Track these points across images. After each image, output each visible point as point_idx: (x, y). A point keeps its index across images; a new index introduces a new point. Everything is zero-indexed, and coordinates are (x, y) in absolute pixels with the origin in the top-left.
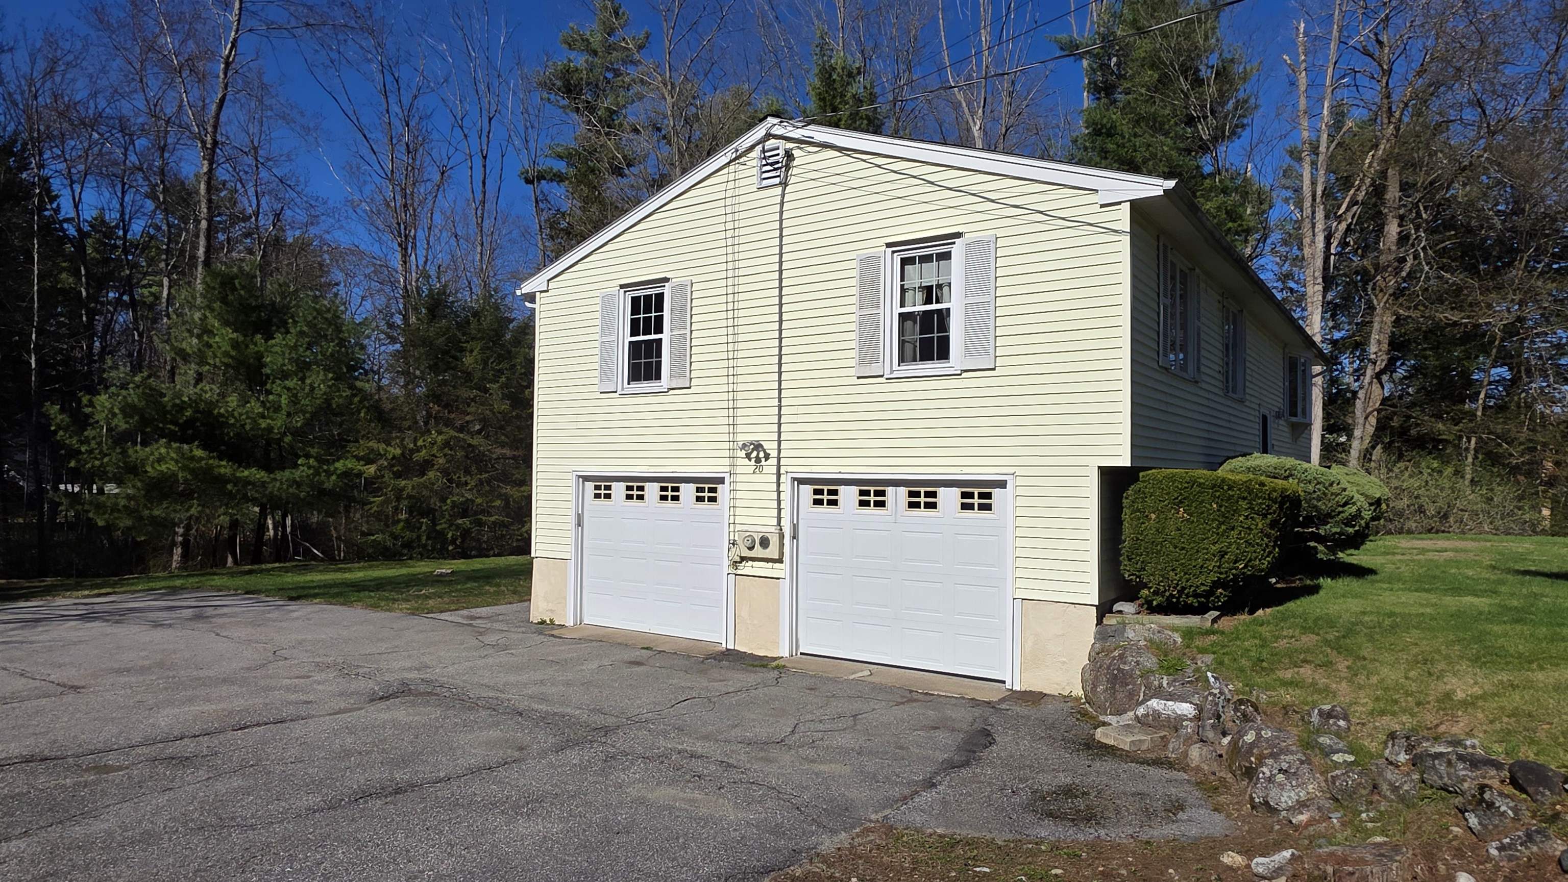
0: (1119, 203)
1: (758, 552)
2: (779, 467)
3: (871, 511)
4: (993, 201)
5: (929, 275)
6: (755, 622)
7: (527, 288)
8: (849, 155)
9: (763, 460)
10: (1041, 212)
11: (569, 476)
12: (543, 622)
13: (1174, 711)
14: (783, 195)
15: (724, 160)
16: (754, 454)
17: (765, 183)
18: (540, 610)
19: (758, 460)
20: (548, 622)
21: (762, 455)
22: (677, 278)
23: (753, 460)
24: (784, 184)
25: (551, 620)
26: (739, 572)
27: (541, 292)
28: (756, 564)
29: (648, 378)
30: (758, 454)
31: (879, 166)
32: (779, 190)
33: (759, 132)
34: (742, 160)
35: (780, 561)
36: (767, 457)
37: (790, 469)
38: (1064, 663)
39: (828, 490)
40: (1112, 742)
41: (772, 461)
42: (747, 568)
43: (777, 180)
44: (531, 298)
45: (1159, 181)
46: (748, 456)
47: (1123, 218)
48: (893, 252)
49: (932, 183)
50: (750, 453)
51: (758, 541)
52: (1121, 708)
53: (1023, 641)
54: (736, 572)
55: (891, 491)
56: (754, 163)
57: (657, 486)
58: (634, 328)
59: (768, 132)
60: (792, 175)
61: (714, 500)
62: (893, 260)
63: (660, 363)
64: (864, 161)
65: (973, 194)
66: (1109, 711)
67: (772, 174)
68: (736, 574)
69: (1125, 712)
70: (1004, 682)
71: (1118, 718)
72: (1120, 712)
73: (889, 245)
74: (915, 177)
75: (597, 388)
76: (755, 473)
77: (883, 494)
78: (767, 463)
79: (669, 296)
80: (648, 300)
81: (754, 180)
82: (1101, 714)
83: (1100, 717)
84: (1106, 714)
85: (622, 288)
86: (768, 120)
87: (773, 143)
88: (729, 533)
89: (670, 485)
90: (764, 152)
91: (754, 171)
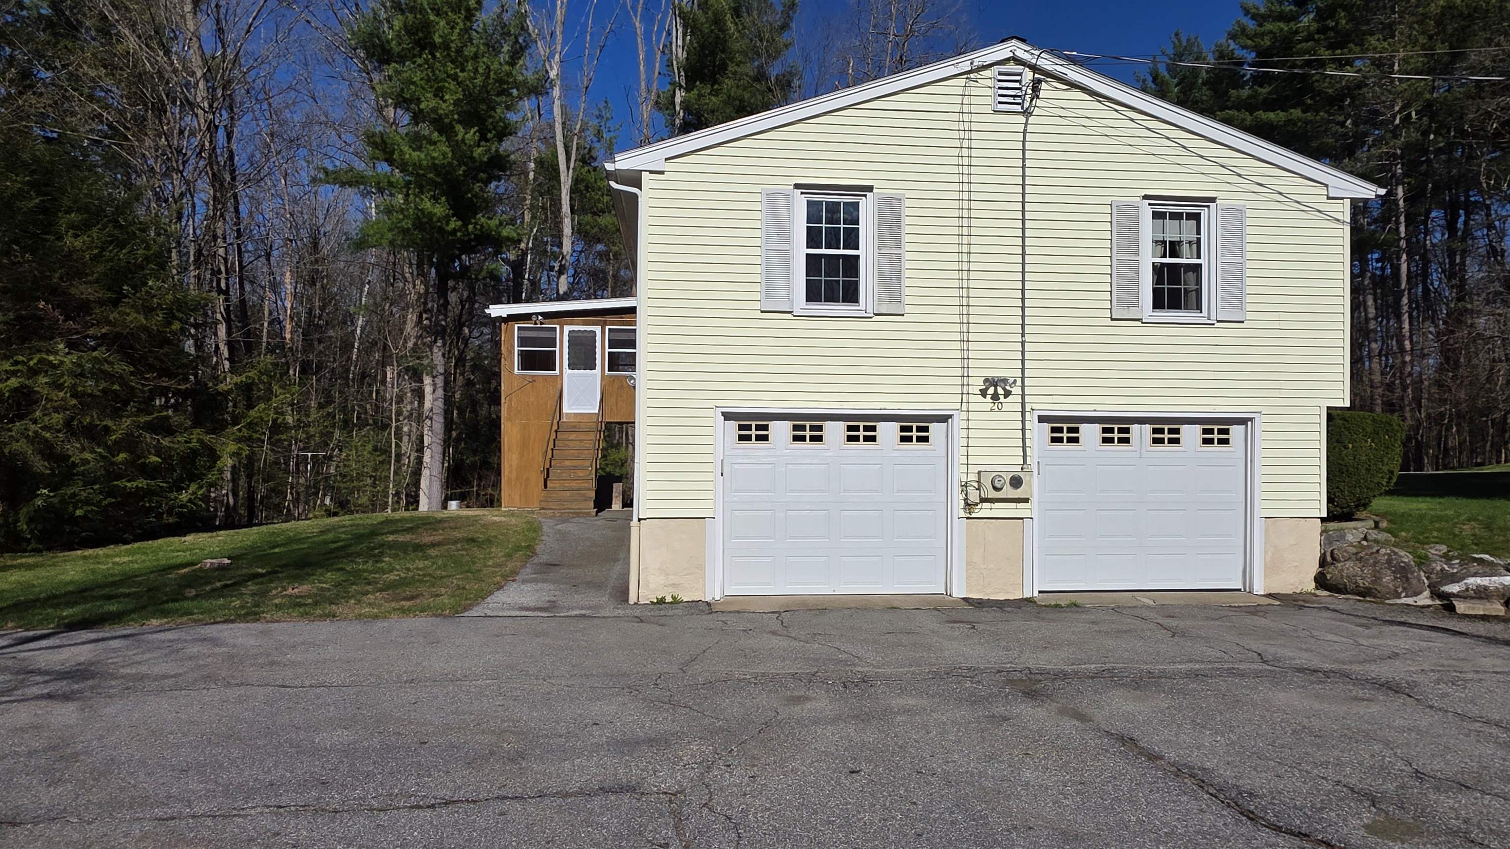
0: (1342, 199)
1: (1008, 492)
2: (1023, 404)
3: (1116, 447)
4: (1240, 175)
5: (1184, 232)
6: (991, 566)
7: (624, 162)
8: (1100, 102)
9: (1002, 397)
10: (1281, 194)
11: (710, 413)
12: (661, 601)
13: (1501, 584)
14: (1026, 124)
15: (954, 71)
16: (991, 391)
17: (1001, 107)
18: (652, 586)
19: (995, 397)
20: (669, 599)
21: (1000, 391)
22: (882, 188)
23: (989, 397)
24: (1027, 113)
25: (673, 597)
26: (973, 515)
27: (651, 172)
28: (997, 505)
29: (831, 298)
30: (996, 390)
31: (1132, 120)
32: (1022, 119)
33: (1002, 51)
34: (972, 76)
35: (1026, 500)
36: (1007, 394)
37: (1035, 406)
38: (1296, 567)
39: (1068, 428)
40: (1482, 613)
41: (1015, 398)
42: (985, 510)
43: (1018, 108)
44: (634, 179)
45: (1374, 188)
46: (984, 393)
47: (1344, 212)
48: (1150, 204)
49: (1184, 147)
50: (987, 389)
51: (1008, 481)
52: (1418, 590)
53: (1266, 552)
54: (968, 515)
55: (1135, 428)
56: (989, 83)
57: (842, 425)
58: (813, 239)
59: (1012, 55)
60: (1035, 106)
61: (925, 439)
62: (1146, 212)
63: (856, 284)
64: (1117, 111)
65: (1223, 166)
66: (1403, 594)
67: (1011, 100)
68: (968, 518)
69: (1420, 593)
70: (1239, 590)
71: (1415, 598)
72: (1416, 594)
73: (1146, 197)
74: (1168, 138)
75: (757, 305)
76: (992, 410)
77: (1127, 431)
78: (1008, 400)
79: (867, 209)
80: (833, 208)
81: (989, 100)
82: (1388, 599)
83: (1387, 601)
84: (1400, 598)
85: (792, 187)
86: (1014, 42)
87: (1012, 67)
88: (960, 474)
89: (861, 424)
90: (1000, 74)
91: (989, 92)
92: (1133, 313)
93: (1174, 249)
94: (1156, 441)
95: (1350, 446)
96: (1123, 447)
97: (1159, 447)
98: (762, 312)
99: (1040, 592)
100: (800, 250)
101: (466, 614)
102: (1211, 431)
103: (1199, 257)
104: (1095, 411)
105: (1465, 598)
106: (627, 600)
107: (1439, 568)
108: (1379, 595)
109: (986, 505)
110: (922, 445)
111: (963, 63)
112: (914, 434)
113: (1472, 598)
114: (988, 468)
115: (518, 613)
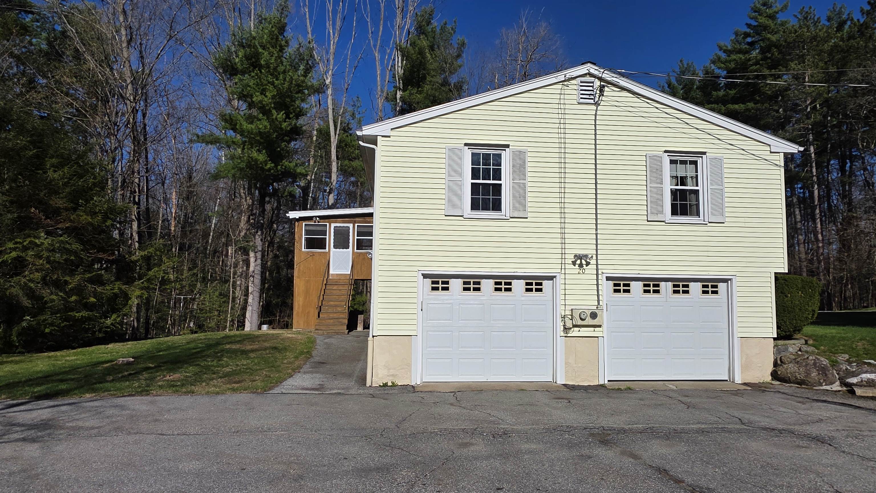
0: (779, 153)
1: (589, 321)
2: (597, 270)
3: (652, 295)
4: (719, 139)
5: (688, 171)
6: (580, 365)
7: (368, 131)
8: (638, 98)
9: (584, 266)
10: (743, 150)
11: (415, 274)
12: (385, 385)
14: (596, 110)
15: (554, 81)
16: (578, 262)
17: (582, 101)
18: (380, 376)
19: (581, 265)
20: (390, 384)
21: (584, 262)
22: (514, 146)
23: (577, 266)
24: (597, 104)
25: (393, 383)
26: (569, 335)
27: (383, 136)
29: (486, 208)
30: (581, 262)
31: (657, 108)
32: (594, 107)
33: (583, 70)
34: (565, 83)
35: (600, 326)
36: (588, 264)
37: (604, 271)
38: (760, 367)
39: (623, 284)
41: (592, 267)
42: (575, 332)
43: (592, 101)
44: (373, 140)
45: (797, 147)
46: (574, 263)
47: (780, 160)
48: (668, 156)
49: (687, 124)
50: (576, 261)
51: (589, 315)
52: (833, 381)
53: (742, 358)
54: (565, 335)
55: (662, 284)
56: (575, 87)
57: (492, 282)
58: (475, 174)
59: (588, 72)
60: (602, 100)
61: (540, 290)
62: (666, 160)
63: (500, 200)
64: (648, 103)
65: (710, 134)
66: (824, 384)
67: (587, 97)
68: (565, 337)
69: (834, 383)
70: (727, 381)
71: (831, 386)
72: (832, 383)
73: (666, 152)
74: (678, 118)
75: (443, 212)
76: (579, 273)
77: (658, 286)
78: (587, 267)
79: (506, 157)
80: (487, 157)
81: (575, 97)
82: (815, 386)
83: (815, 388)
84: (822, 386)
85: (463, 145)
86: (589, 64)
87: (588, 79)
88: (561, 311)
89: (503, 281)
90: (581, 82)
91: (575, 92)
92: (660, 217)
93: (683, 181)
94: (675, 292)
95: (789, 295)
96: (656, 295)
97: (676, 296)
98: (446, 216)
99: (609, 381)
100: (468, 181)
101: (271, 392)
102: (707, 286)
103: (697, 186)
104: (639, 274)
105: (861, 386)
106: (365, 385)
107: (844, 368)
108: (809, 384)
109: (577, 329)
110: (539, 294)
111: (560, 76)
112: (534, 287)
113: (865, 386)
114: (577, 307)
115: (301, 392)
